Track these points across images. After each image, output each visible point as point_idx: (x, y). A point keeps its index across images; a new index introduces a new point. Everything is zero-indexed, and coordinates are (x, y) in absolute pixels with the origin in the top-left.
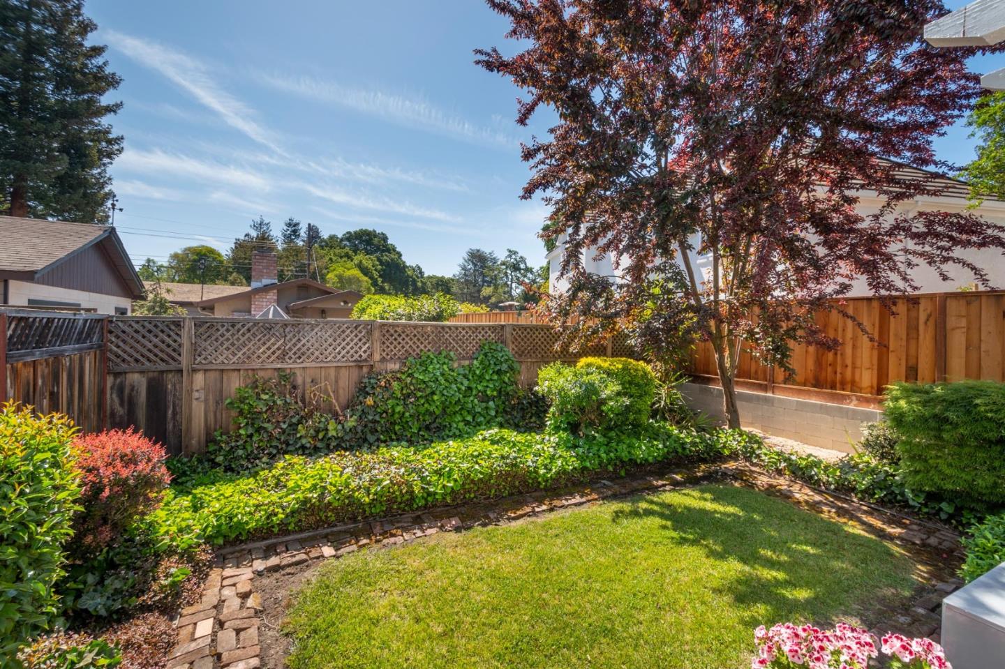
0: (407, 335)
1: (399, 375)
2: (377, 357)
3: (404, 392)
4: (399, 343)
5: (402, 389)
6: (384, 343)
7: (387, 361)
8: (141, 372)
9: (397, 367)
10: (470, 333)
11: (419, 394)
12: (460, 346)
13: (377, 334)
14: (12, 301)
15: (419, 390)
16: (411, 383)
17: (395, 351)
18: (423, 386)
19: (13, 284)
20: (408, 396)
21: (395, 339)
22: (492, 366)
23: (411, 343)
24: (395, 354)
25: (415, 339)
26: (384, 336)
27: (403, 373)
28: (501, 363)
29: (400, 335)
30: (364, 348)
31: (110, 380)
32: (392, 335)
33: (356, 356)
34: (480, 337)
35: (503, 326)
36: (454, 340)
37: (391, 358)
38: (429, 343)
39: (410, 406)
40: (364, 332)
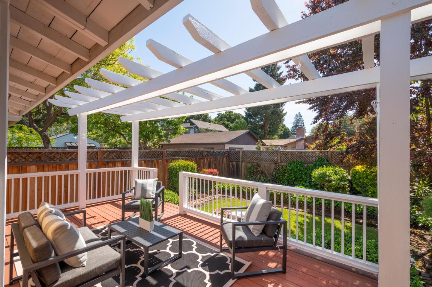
0: (289, 155)
2: (279, 161)
4: (286, 157)
6: (282, 157)
7: (283, 162)
8: (235, 162)
9: (285, 164)
11: (288, 173)
12: (308, 159)
13: (279, 154)
14: (225, 148)
17: (285, 159)
18: (289, 170)
19: (226, 145)
23: (290, 157)
24: (285, 161)
25: (292, 156)
26: (282, 155)
29: (286, 155)
30: (276, 158)
31: (231, 163)
32: (284, 155)
33: (274, 160)
34: (317, 156)
36: (306, 156)
38: (296, 157)
39: (286, 176)
40: (276, 153)
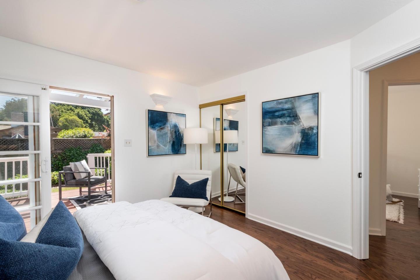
0: (64, 142)
1: (61, 154)
3: (63, 158)
4: (62, 145)
5: (62, 158)
6: (56, 145)
7: (57, 150)
9: (61, 151)
10: (88, 141)
11: (68, 159)
12: (85, 145)
13: (53, 142)
15: (68, 158)
16: (65, 156)
17: (60, 147)
18: (69, 157)
20: (64, 160)
21: (60, 144)
22: (95, 151)
23: (66, 145)
24: (60, 148)
25: (68, 144)
26: (56, 143)
27: (62, 153)
28: (98, 150)
29: (62, 142)
32: (59, 142)
34: (92, 142)
35: (100, 139)
36: (82, 143)
37: (59, 149)
38: (73, 145)
39: (65, 163)
